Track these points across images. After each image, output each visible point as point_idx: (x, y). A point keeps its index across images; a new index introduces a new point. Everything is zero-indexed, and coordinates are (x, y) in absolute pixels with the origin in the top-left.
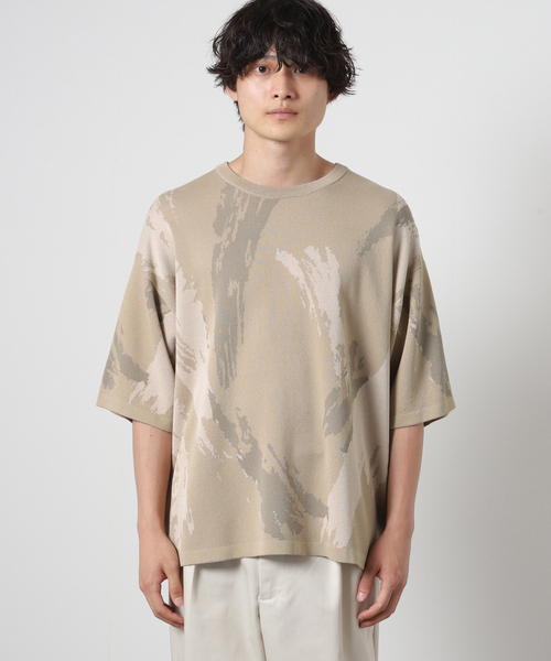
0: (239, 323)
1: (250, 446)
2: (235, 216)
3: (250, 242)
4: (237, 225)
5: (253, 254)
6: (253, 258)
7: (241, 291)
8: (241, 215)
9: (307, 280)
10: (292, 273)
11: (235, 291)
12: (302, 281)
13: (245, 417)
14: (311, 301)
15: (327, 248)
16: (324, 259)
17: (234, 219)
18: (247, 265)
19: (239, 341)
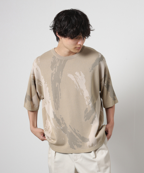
0: (59, 94)
1: (64, 125)
2: (56, 65)
3: (61, 72)
4: (57, 67)
5: (62, 75)
6: (62, 76)
7: (59, 85)
8: (58, 65)
9: (76, 81)
10: (72, 80)
11: (58, 85)
12: (75, 82)
13: (63, 118)
14: (78, 86)
15: (81, 72)
16: (80, 75)
17: (56, 66)
18: (60, 78)
19: (60, 98)
